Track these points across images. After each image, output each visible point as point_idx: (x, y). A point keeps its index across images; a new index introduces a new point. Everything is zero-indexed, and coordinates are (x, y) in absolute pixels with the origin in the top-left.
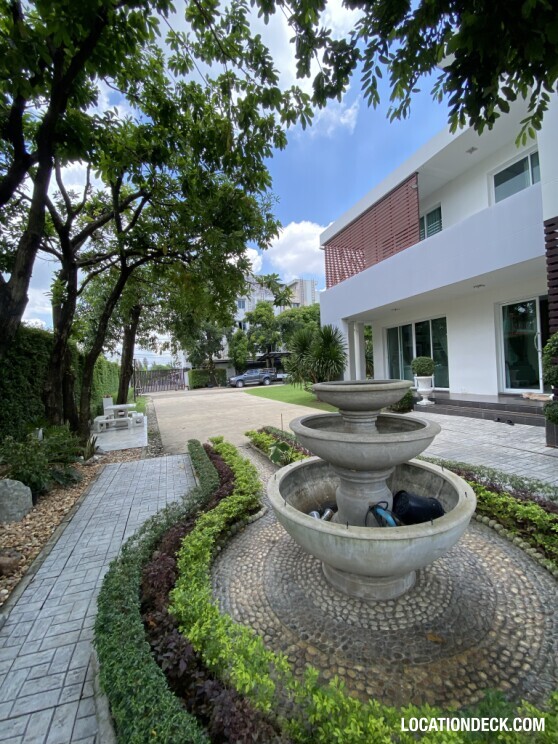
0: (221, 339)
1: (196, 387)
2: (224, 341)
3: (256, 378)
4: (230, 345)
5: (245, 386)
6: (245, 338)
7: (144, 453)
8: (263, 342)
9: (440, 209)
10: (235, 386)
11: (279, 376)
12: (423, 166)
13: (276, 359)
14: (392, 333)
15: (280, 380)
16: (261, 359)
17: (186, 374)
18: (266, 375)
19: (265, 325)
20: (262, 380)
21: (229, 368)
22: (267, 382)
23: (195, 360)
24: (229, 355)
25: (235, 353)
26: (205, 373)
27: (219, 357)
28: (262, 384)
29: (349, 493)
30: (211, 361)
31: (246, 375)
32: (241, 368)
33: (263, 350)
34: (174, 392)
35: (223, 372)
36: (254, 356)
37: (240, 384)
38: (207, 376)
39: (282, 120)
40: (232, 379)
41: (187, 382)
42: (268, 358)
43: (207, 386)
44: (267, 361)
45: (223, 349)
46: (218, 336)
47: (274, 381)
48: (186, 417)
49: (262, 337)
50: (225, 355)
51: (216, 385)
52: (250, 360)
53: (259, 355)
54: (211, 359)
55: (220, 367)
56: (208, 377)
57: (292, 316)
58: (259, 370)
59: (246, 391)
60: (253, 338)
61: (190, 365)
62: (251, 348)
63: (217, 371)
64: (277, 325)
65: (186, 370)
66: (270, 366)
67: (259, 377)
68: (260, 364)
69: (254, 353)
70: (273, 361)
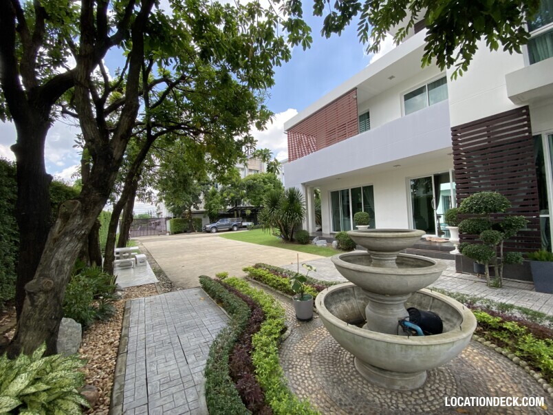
0: (199, 195)
1: (176, 233)
2: (201, 197)
3: (226, 225)
4: (206, 200)
5: (217, 232)
6: (218, 194)
7: (158, 289)
8: (233, 198)
9: (368, 113)
10: (209, 232)
11: (244, 224)
12: (361, 84)
13: (242, 211)
14: (335, 195)
15: (245, 227)
16: (230, 210)
17: (168, 222)
18: (235, 223)
19: (233, 185)
20: (231, 227)
21: (204, 217)
22: (235, 228)
23: (177, 211)
24: (205, 208)
25: (210, 206)
26: (184, 221)
27: (197, 208)
28: (231, 230)
29: (381, 312)
30: (190, 212)
31: (219, 223)
32: (214, 218)
33: (232, 203)
34: (157, 237)
35: (200, 221)
36: (225, 208)
37: (214, 230)
38: (185, 224)
39: (289, 41)
40: (208, 226)
41: (168, 229)
42: (236, 210)
43: (185, 232)
44: (235, 212)
45: (201, 203)
46: (197, 192)
47: (240, 227)
48: (180, 257)
49: (232, 195)
50: (202, 207)
51: (194, 231)
52: (222, 212)
53: (229, 207)
54: (190, 210)
55: (196, 217)
56: (187, 224)
57: (254, 180)
58: (229, 219)
59: (220, 236)
60: (225, 194)
61: (171, 215)
62: (223, 202)
63: (194, 220)
64: (244, 186)
65: (168, 218)
66: (238, 216)
67: (229, 225)
68: (230, 215)
69: (225, 206)
70: (240, 212)
